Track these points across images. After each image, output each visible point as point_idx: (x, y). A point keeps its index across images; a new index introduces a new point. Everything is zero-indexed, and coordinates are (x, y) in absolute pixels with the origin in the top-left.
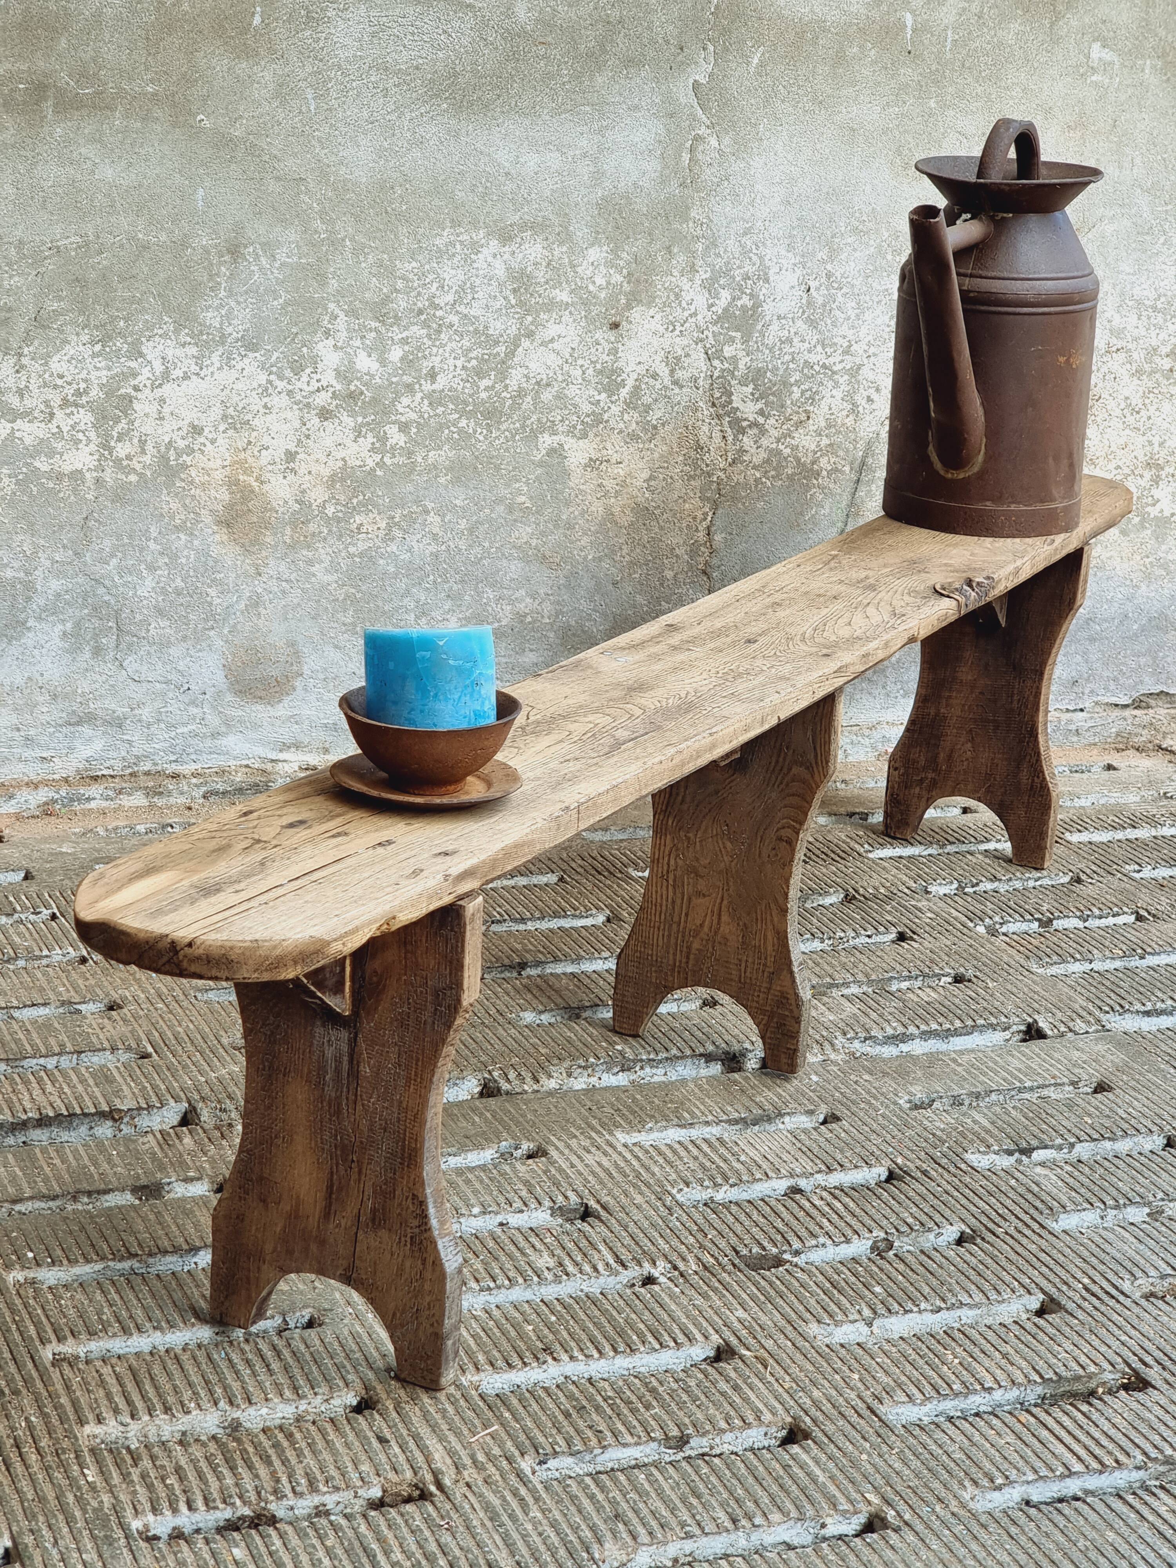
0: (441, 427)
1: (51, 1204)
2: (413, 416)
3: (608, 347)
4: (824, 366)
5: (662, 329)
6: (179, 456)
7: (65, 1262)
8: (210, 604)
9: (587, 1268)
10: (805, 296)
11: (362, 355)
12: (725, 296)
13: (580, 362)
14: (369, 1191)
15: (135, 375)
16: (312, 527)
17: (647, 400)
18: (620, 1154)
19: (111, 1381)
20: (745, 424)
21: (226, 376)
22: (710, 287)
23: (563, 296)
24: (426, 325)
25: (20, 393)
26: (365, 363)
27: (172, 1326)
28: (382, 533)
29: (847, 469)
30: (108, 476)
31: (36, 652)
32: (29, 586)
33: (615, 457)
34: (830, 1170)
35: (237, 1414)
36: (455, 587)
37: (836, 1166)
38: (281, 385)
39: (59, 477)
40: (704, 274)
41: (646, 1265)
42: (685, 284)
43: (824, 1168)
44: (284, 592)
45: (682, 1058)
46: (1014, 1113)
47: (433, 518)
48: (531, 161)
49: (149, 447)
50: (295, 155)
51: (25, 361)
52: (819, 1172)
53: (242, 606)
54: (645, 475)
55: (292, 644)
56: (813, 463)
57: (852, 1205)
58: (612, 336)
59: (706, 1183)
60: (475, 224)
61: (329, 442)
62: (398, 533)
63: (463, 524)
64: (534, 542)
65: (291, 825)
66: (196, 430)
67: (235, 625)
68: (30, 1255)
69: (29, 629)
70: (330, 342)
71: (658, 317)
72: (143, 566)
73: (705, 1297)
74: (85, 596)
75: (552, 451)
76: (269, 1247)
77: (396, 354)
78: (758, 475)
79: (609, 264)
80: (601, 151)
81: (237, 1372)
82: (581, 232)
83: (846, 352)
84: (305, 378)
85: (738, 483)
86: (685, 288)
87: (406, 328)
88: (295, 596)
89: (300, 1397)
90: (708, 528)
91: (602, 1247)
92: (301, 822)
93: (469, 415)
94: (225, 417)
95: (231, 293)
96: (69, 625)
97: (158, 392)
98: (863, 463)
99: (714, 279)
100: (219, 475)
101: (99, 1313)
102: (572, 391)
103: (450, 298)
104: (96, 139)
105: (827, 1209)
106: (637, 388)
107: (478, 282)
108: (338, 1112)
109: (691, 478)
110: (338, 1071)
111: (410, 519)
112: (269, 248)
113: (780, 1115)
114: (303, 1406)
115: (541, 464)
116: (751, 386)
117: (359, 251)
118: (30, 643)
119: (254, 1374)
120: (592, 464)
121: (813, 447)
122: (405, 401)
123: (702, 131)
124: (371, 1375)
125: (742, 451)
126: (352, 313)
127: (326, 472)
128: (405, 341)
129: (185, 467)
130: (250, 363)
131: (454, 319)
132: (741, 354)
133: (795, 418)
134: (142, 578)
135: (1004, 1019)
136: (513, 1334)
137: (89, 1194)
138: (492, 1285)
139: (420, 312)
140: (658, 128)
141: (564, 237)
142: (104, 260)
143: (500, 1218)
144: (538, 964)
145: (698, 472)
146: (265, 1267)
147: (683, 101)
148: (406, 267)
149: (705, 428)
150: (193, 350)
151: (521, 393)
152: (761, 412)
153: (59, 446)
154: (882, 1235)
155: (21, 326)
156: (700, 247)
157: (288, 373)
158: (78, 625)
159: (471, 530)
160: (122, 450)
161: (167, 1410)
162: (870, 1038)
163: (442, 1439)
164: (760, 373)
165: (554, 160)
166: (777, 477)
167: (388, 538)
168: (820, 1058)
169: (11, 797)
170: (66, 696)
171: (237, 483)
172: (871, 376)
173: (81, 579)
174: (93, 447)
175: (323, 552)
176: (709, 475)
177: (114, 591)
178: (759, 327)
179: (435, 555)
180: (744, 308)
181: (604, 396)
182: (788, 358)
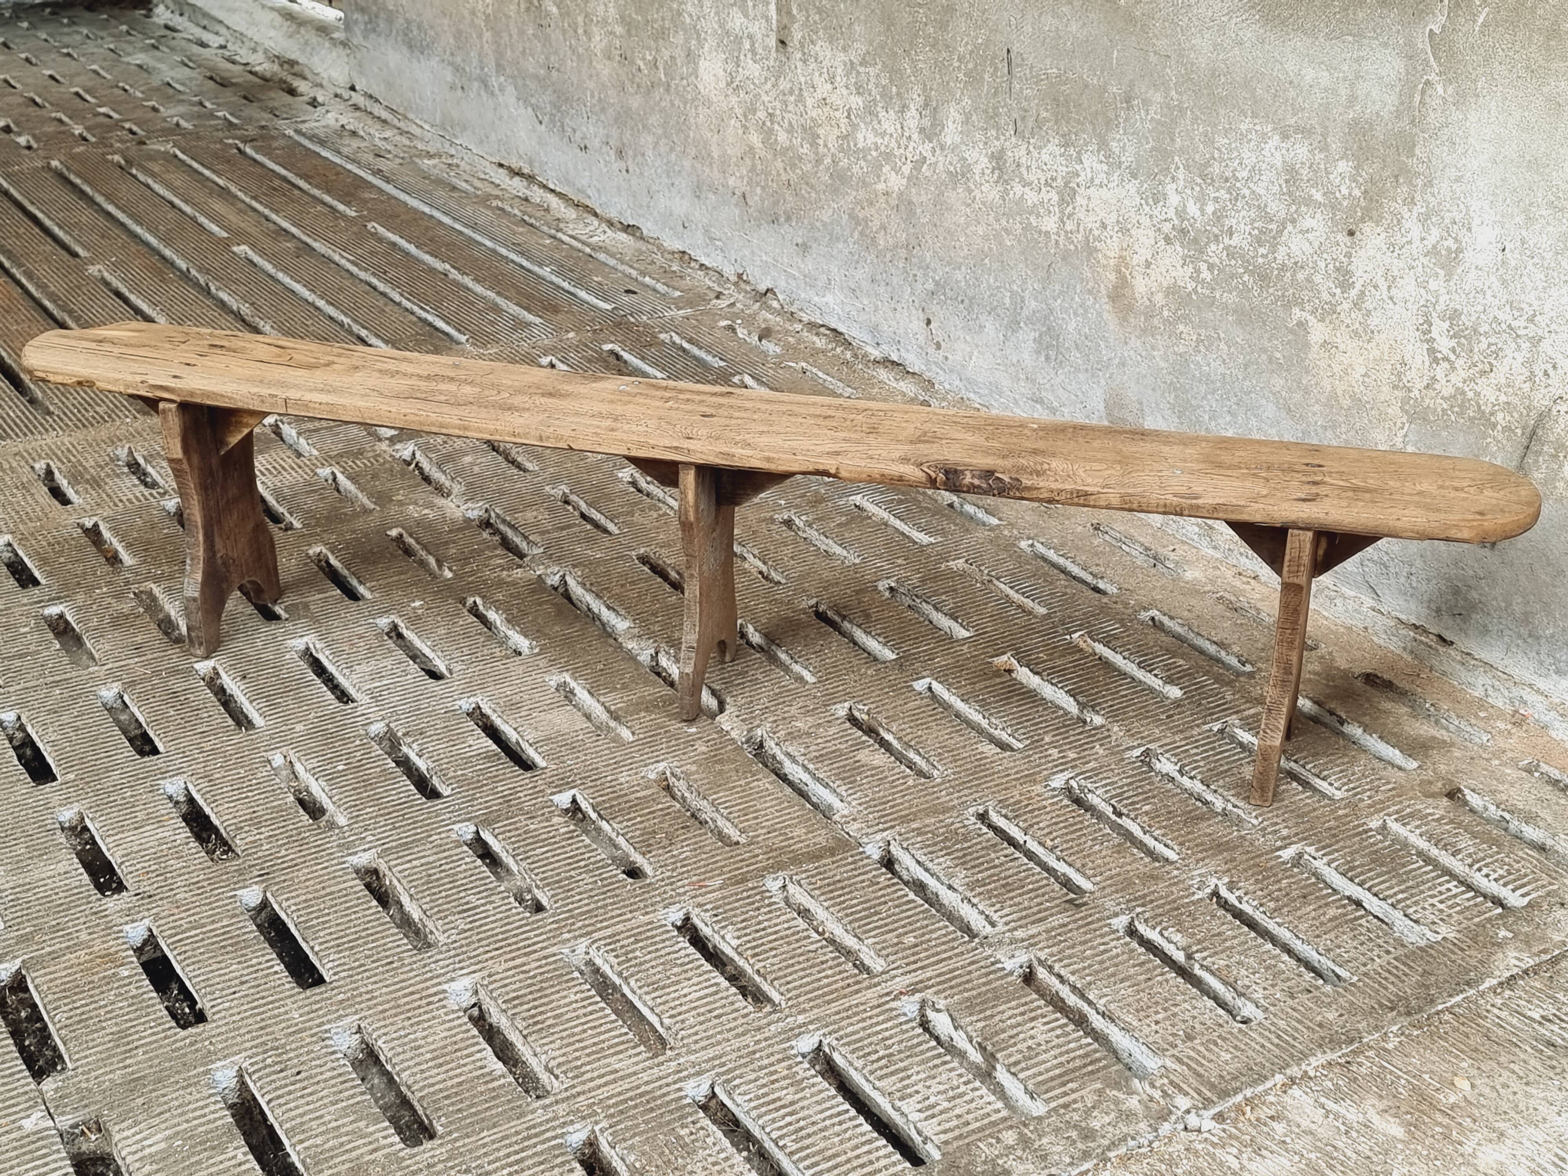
0: (1232, 276)
2: (1217, 261)
3: (1345, 250)
4: (1509, 326)
5: (1384, 247)
6: (1094, 241)
8: (1101, 353)
10: (1500, 254)
11: (1191, 202)
12: (1435, 234)
13: (1325, 256)
15: (1078, 175)
16: (1155, 322)
17: (1369, 306)
20: (1439, 356)
21: (1121, 192)
22: (1424, 219)
23: (1318, 196)
24: (1229, 191)
25: (1028, 169)
26: (1193, 209)
28: (1193, 344)
29: (1519, 432)
30: (1061, 241)
31: (1022, 345)
32: (1023, 300)
33: (1342, 347)
36: (1234, 407)
38: (1147, 209)
39: (1040, 232)
40: (1420, 208)
42: (1405, 212)
44: (1138, 362)
47: (1223, 346)
48: (1309, 74)
49: (1081, 229)
50: (1166, 36)
51: (1031, 148)
53: (1116, 362)
54: (1362, 370)
55: (1141, 403)
56: (1492, 414)
58: (1348, 240)
60: (1266, 119)
61: (1168, 262)
62: (1202, 348)
63: (1241, 359)
66: (1104, 226)
67: (1112, 374)
69: (1021, 328)
70: (1174, 186)
72: (1071, 311)
74: (1045, 318)
75: (1300, 324)
77: (1210, 209)
78: (1445, 406)
79: (1352, 178)
80: (1357, 78)
82: (1335, 146)
83: (1531, 320)
84: (1159, 208)
85: (1429, 407)
86: (1406, 216)
87: (1218, 190)
88: (1144, 369)
90: (1406, 436)
93: (1251, 273)
94: (1118, 222)
95: (1125, 132)
97: (1088, 192)
98: (1534, 433)
99: (1428, 215)
100: (1112, 263)
102: (1318, 279)
103: (1245, 174)
106: (1362, 293)
107: (1264, 166)
109: (1395, 387)
111: (1211, 341)
112: (1146, 103)
115: (1292, 331)
116: (1448, 323)
117: (1194, 120)
118: (1021, 338)
120: (1325, 345)
121: (1493, 399)
122: (1213, 247)
123: (1433, 77)
125: (1434, 379)
126: (1187, 167)
127: (1165, 284)
128: (1216, 200)
129: (1096, 250)
130: (1132, 187)
131: (1246, 192)
132: (1443, 291)
133: (1480, 366)
134: (1071, 319)
139: (1227, 180)
140: (1399, 65)
141: (1325, 148)
142: (1067, 89)
145: (1401, 384)
147: (1420, 46)
148: (1221, 141)
149: (1410, 348)
150: (1105, 168)
151: (1283, 268)
153: (1042, 211)
155: (1030, 123)
156: (1420, 182)
157: (1151, 202)
159: (1246, 365)
160: (1069, 226)
164: (1457, 314)
165: (1325, 78)
166: (1460, 414)
167: (1197, 349)
171: (1120, 272)
172: (1550, 351)
173: (1044, 306)
174: (1056, 218)
175: (1160, 343)
176: (1409, 390)
177: (1057, 321)
178: (1459, 271)
179: (1224, 375)
180: (1448, 249)
181: (1338, 291)
182: (1480, 308)
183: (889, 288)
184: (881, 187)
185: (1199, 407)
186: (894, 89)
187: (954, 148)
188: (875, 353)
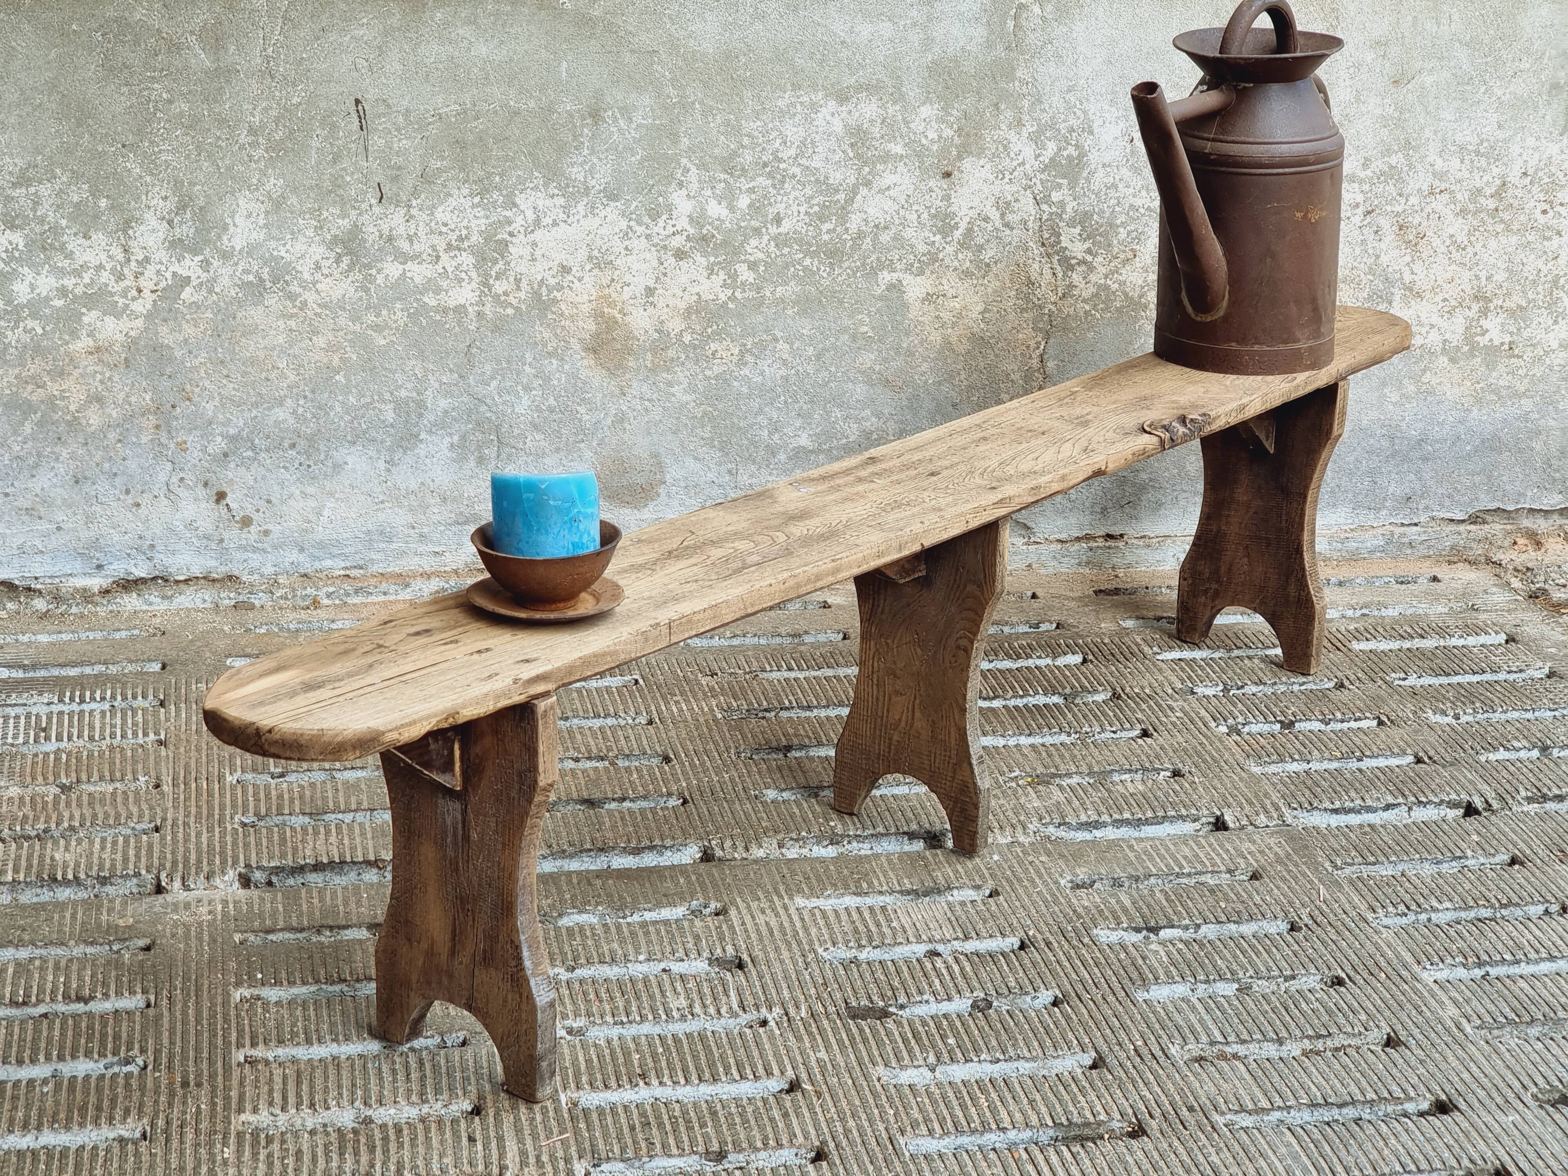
0: (786, 266)
1: (299, 935)
2: (761, 256)
3: (940, 194)
5: (992, 177)
6: (550, 292)
7: (285, 983)
8: (580, 420)
9: (712, 1010)
10: (1129, 146)
11: (713, 203)
12: (1052, 147)
13: (915, 207)
14: (481, 936)
15: (510, 223)
16: (671, 353)
17: (980, 240)
18: (789, 916)
19: (278, 1079)
20: (1073, 262)
21: (593, 223)
22: (1036, 138)
23: (898, 149)
24: (770, 175)
25: (410, 239)
26: (716, 210)
27: (347, 1039)
28: (735, 359)
30: (488, 309)
31: (428, 461)
32: (421, 405)
33: (951, 292)
34: (967, 938)
35: (370, 1112)
36: (805, 407)
37: (974, 935)
38: (640, 230)
39: (445, 311)
40: (1030, 128)
41: (764, 1010)
42: (1012, 136)
43: (961, 936)
44: (646, 410)
45: (887, 835)
46: (1158, 895)
47: (781, 345)
48: (865, 30)
49: (524, 284)
50: (648, 31)
51: (414, 212)
52: (957, 939)
53: (609, 422)
54: (980, 307)
55: (656, 455)
56: (1141, 297)
57: (968, 968)
58: (944, 183)
59: (851, 944)
60: (814, 87)
61: (684, 279)
62: (750, 359)
63: (810, 351)
64: (877, 368)
65: (418, 634)
66: (565, 270)
67: (603, 439)
68: (259, 976)
69: (421, 441)
70: (684, 192)
71: (988, 166)
72: (520, 388)
73: (799, 1039)
74: (469, 413)
75: (891, 287)
76: (414, 978)
77: (743, 202)
78: (1087, 308)
79: (941, 120)
80: (930, 20)
81: (381, 1079)
82: (912, 92)
84: (661, 223)
85: (1068, 315)
86: (1014, 140)
87: (753, 179)
88: (656, 414)
89: (424, 1102)
90: (1041, 356)
91: (732, 994)
92: (427, 631)
93: (813, 255)
94: (590, 258)
95: (593, 152)
96: (456, 438)
97: (531, 238)
99: (1040, 131)
100: (586, 308)
101: (294, 1025)
102: (909, 233)
103: (792, 152)
104: (471, 21)
105: (944, 971)
106: (969, 231)
107: (818, 138)
108: (457, 870)
109: (1024, 310)
110: (455, 835)
111: (762, 346)
112: (626, 111)
113: (949, 888)
114: (425, 1109)
115: (881, 298)
116: (1079, 228)
117: (707, 112)
118: (423, 453)
119: (395, 1080)
120: (929, 298)
121: (1140, 282)
122: (754, 242)
124: (488, 1087)
125: (1071, 286)
126: (702, 166)
127: (682, 305)
128: (752, 190)
129: (555, 301)
130: (612, 211)
131: (797, 170)
132: (1068, 199)
133: (1122, 256)
134: (519, 398)
135: (1194, 811)
136: (621, 1060)
137: (331, 928)
138: (625, 1020)
139: (765, 165)
141: (899, 97)
142: (479, 125)
143: (663, 965)
144: (802, 747)
145: (1030, 305)
146: (412, 994)
148: (751, 126)
149: (1036, 266)
150: (561, 201)
151: (861, 235)
152: (1089, 251)
153: (444, 284)
154: (982, 995)
155: (410, 181)
156: (1026, 103)
157: (646, 219)
158: (463, 438)
159: (818, 357)
160: (499, 287)
161: (312, 1105)
162: (1065, 824)
163: (521, 1141)
164: (1088, 215)
165: (886, 29)
166: (1106, 309)
167: (741, 362)
168: (1010, 839)
169: (407, 586)
170: (454, 500)
171: (602, 315)
173: (465, 398)
174: (474, 285)
175: (681, 375)
176: (1041, 307)
177: (494, 409)
178: (1085, 175)
179: (786, 379)
180: (1070, 158)
181: (938, 237)
182: (1113, 202)
183: (118, 481)
184: (83, 343)
185: (751, 426)
186: (103, 203)
187: (251, 250)
188: (96, 583)
